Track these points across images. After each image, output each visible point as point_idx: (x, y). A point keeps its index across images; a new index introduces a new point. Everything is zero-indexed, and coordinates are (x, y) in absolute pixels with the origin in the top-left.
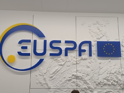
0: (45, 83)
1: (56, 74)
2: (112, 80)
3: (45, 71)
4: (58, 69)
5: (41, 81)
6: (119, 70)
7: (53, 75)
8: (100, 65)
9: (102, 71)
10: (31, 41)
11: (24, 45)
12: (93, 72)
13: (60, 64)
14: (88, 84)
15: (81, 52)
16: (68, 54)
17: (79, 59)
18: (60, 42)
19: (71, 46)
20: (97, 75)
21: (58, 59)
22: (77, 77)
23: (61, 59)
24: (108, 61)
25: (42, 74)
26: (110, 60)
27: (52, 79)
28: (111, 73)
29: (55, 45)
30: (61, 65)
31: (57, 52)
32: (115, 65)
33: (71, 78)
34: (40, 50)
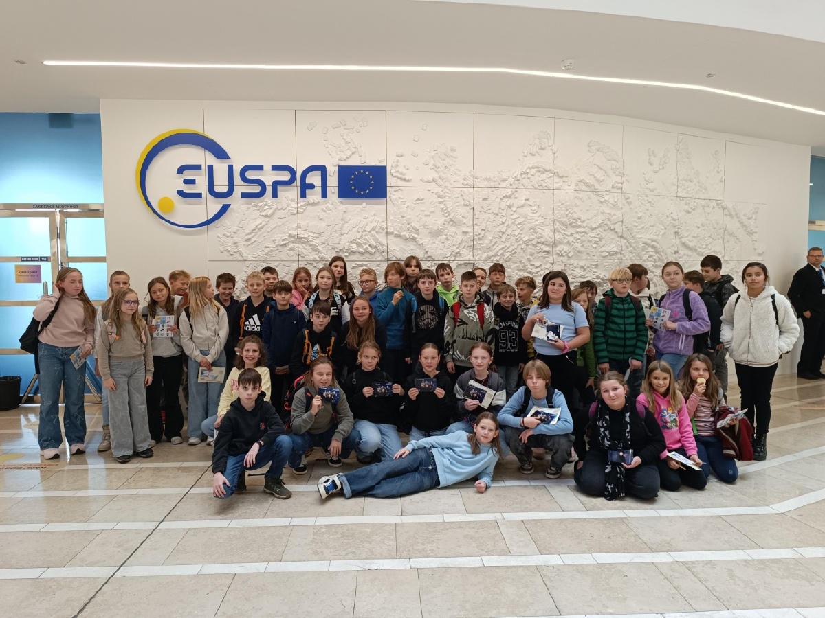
0: (236, 250)
1: (256, 233)
2: (365, 244)
3: (235, 228)
4: (261, 224)
5: (228, 248)
6: (382, 224)
7: (250, 236)
8: (345, 215)
9: (346, 228)
10: (203, 167)
11: (189, 175)
12: (330, 228)
13: (264, 213)
14: (320, 252)
15: (305, 188)
16: (279, 193)
17: (302, 204)
18: (260, 168)
19: (286, 176)
20: (338, 235)
21: (260, 204)
22: (299, 240)
23: (266, 205)
24: (361, 206)
25: (229, 234)
26: (364, 205)
27: (249, 243)
28: (365, 231)
29: (250, 175)
30: (266, 216)
31: (256, 189)
32: (375, 215)
33: (287, 242)
34: (221, 185)
